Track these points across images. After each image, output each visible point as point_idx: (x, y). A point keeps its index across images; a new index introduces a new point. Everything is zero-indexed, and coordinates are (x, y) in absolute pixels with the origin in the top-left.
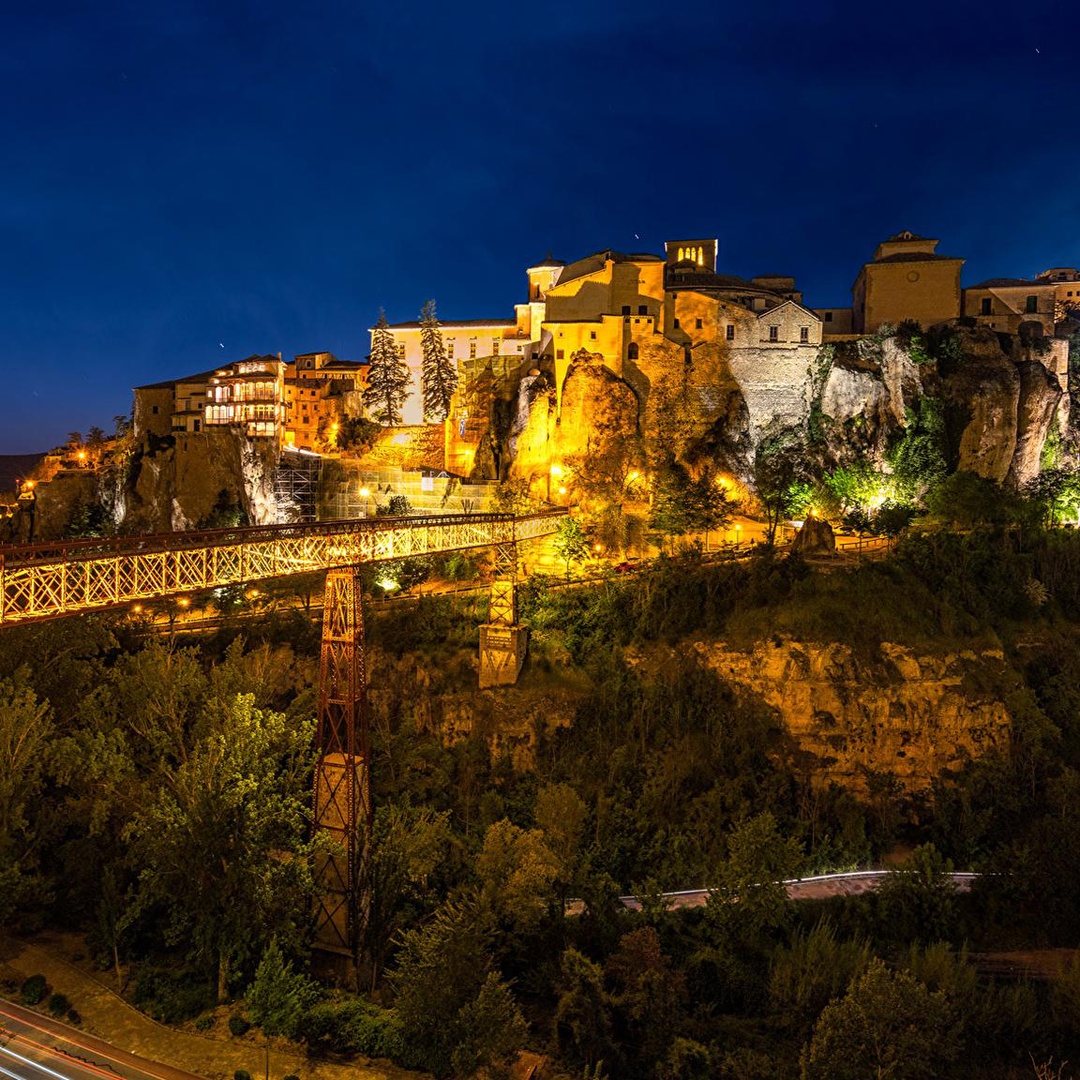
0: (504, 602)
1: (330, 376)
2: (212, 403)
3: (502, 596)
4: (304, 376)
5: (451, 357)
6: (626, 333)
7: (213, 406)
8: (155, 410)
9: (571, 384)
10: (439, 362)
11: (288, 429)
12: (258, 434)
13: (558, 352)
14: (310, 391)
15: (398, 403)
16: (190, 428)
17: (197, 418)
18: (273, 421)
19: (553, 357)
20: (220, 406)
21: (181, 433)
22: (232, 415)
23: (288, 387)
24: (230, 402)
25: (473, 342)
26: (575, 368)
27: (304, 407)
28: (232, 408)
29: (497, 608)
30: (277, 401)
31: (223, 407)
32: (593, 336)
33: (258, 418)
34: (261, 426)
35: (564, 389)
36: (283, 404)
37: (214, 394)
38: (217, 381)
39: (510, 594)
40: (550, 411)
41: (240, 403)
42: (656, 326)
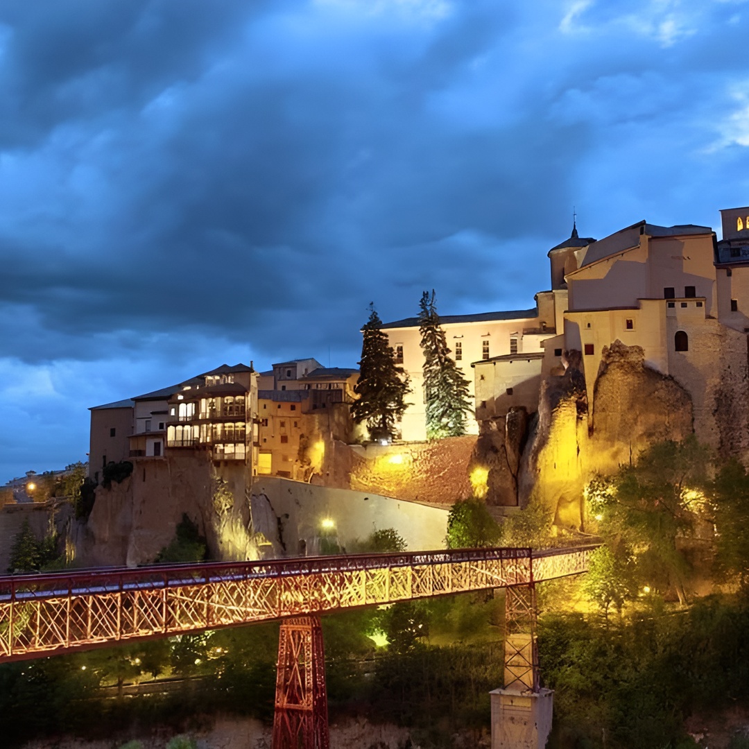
0: (521, 660)
1: (314, 387)
2: (176, 423)
3: (518, 653)
4: (284, 388)
5: (459, 358)
6: (670, 319)
7: (175, 426)
8: (113, 433)
9: (605, 385)
10: (442, 364)
11: (262, 451)
12: (226, 457)
13: (586, 346)
14: (289, 405)
15: (395, 416)
16: (150, 452)
17: (157, 440)
18: (244, 442)
19: (580, 353)
20: (183, 426)
21: (139, 458)
22: (196, 435)
23: (263, 402)
24: (194, 421)
25: (486, 339)
26: (609, 364)
27: (282, 424)
28: (196, 428)
29: (512, 669)
30: (249, 418)
31: (187, 428)
32: (629, 325)
33: (228, 438)
34: (229, 449)
35: (596, 391)
36: (255, 421)
37: (177, 411)
38: (180, 397)
39: (528, 649)
40: (579, 419)
41: (205, 421)
42: (708, 310)
